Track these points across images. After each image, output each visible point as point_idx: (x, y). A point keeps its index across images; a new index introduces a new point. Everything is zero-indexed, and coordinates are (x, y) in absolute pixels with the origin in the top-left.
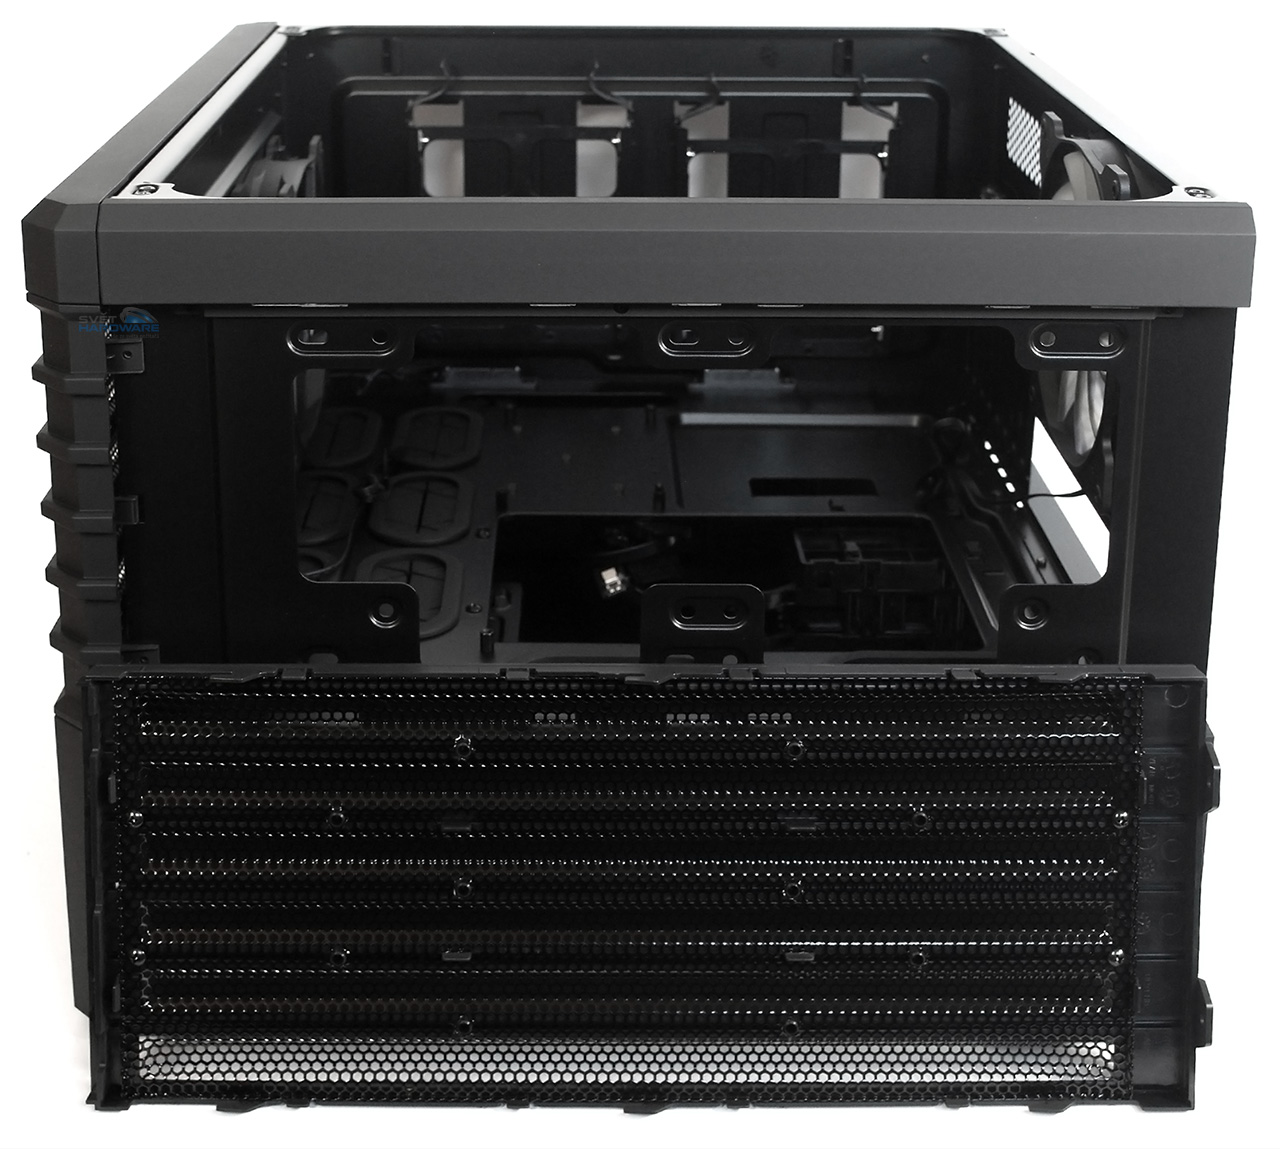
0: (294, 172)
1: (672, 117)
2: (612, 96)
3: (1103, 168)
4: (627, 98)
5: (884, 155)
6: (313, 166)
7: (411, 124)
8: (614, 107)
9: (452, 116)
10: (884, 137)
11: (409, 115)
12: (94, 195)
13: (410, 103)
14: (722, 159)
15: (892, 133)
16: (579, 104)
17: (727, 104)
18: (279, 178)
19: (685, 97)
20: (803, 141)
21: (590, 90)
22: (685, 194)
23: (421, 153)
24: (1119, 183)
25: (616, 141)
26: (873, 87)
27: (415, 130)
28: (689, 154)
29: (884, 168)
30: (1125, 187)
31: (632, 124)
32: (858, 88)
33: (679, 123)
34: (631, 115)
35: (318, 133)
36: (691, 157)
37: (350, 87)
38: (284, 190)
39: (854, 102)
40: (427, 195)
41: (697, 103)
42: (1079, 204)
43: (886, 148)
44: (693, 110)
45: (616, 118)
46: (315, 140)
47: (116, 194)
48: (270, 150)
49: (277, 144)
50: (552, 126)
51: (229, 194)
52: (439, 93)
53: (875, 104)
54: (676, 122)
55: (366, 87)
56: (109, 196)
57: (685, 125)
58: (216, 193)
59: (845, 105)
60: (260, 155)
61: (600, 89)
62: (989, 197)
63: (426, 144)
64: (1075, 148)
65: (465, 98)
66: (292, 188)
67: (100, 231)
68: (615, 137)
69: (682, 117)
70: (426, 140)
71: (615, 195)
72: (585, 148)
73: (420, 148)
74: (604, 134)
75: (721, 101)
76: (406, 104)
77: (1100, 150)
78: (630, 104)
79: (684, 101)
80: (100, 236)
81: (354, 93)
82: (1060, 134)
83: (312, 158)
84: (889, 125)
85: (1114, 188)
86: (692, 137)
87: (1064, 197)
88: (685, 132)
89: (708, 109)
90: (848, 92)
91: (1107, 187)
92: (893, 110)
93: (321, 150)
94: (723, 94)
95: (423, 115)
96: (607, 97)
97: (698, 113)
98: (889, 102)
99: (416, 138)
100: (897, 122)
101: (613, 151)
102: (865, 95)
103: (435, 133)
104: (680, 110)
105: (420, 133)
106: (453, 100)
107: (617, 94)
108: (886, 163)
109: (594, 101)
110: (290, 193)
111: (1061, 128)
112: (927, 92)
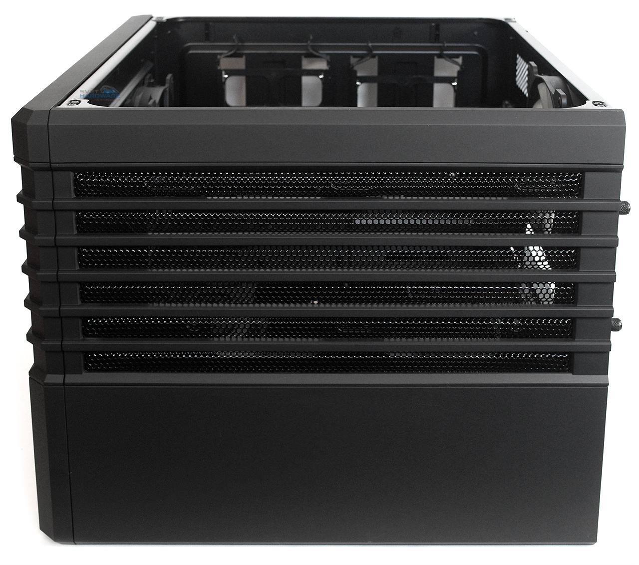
0: (157, 93)
1: (349, 64)
2: (319, 53)
3: (554, 90)
4: (327, 54)
5: (455, 84)
6: (167, 90)
7: (219, 68)
8: (319, 59)
9: (240, 63)
10: (455, 75)
11: (218, 63)
12: (47, 106)
13: (219, 57)
14: (375, 86)
15: (459, 72)
16: (303, 57)
17: (377, 58)
18: (149, 96)
19: (356, 54)
20: (414, 76)
21: (308, 50)
22: (356, 105)
23: (224, 83)
24: (561, 99)
25: (321, 77)
26: (449, 48)
27: (221, 71)
28: (358, 83)
29: (455, 91)
30: (564, 101)
31: (330, 68)
32: (442, 49)
33: (353, 68)
34: (329, 63)
35: (171, 73)
36: (358, 85)
37: (189, 48)
38: (151, 102)
39: (440, 56)
40: (227, 105)
41: (361, 57)
42: (544, 110)
43: (456, 80)
44: (360, 60)
45: (321, 65)
46: (169, 77)
47: (59, 105)
48: (146, 82)
49: (150, 79)
50: (289, 69)
51: (122, 105)
52: (232, 52)
53: (451, 57)
54: (351, 66)
55: (197, 48)
56: (55, 106)
57: (355, 68)
58: (116, 105)
59: (436, 58)
60: (141, 84)
61: (313, 49)
62: (507, 106)
63: (226, 78)
64: (542, 81)
65: (246, 54)
66: (155, 102)
67: (49, 124)
68: (321, 75)
69: (354, 64)
70: (226, 76)
71: (321, 105)
72: (306, 80)
73: (223, 80)
74: (316, 73)
75: (374, 56)
76: (216, 58)
77: (554, 82)
78: (328, 57)
79: (355, 56)
80: (49, 127)
81: (191, 52)
82: (536, 73)
83: (167, 85)
84: (458, 68)
85: (559, 102)
86: (359, 74)
87: (538, 106)
88: (355, 72)
89: (367, 60)
90: (437, 51)
91: (556, 101)
92: (460, 60)
93: (172, 82)
94: (375, 52)
95: (225, 63)
96: (317, 54)
97: (362, 62)
98: (457, 56)
99: (221, 75)
100: (461, 67)
101: (320, 82)
102: (445, 52)
103: (231, 73)
104: (353, 60)
105: (223, 72)
106: (240, 56)
107: (321, 52)
108: (456, 88)
109: (309, 56)
110: (154, 105)
111: (537, 70)
112: (476, 51)
